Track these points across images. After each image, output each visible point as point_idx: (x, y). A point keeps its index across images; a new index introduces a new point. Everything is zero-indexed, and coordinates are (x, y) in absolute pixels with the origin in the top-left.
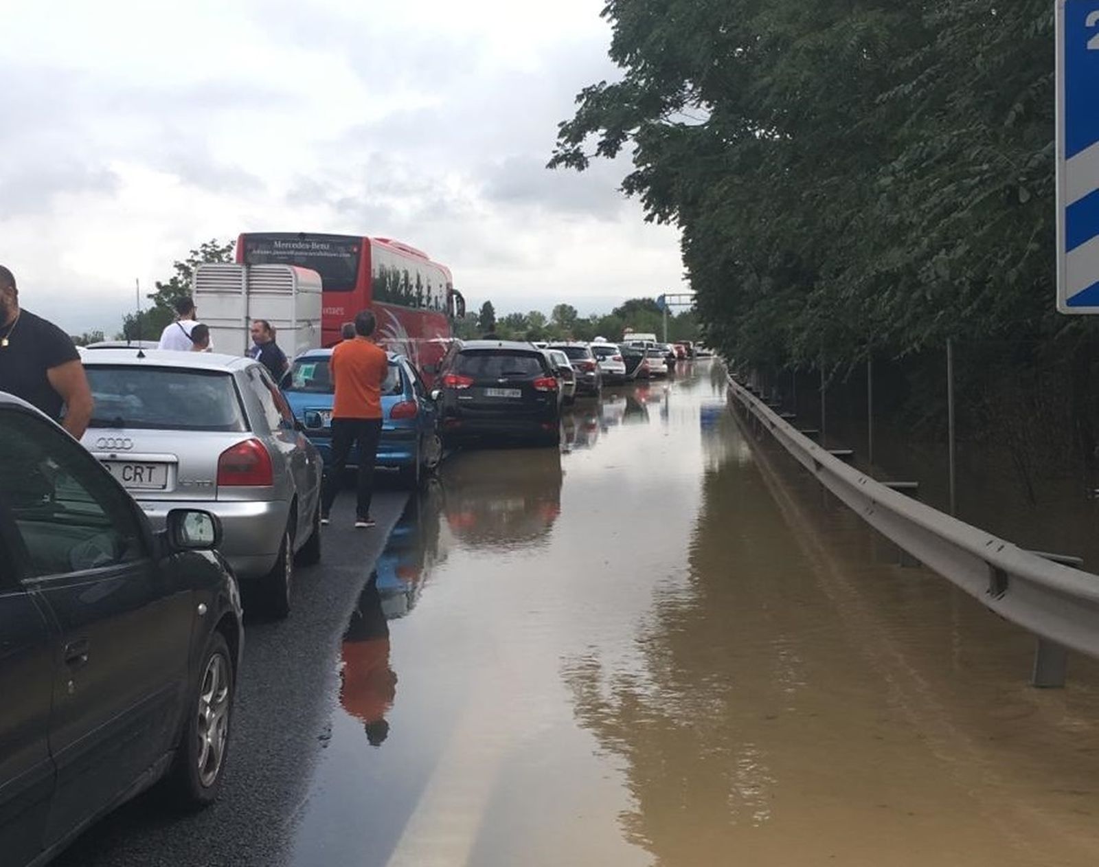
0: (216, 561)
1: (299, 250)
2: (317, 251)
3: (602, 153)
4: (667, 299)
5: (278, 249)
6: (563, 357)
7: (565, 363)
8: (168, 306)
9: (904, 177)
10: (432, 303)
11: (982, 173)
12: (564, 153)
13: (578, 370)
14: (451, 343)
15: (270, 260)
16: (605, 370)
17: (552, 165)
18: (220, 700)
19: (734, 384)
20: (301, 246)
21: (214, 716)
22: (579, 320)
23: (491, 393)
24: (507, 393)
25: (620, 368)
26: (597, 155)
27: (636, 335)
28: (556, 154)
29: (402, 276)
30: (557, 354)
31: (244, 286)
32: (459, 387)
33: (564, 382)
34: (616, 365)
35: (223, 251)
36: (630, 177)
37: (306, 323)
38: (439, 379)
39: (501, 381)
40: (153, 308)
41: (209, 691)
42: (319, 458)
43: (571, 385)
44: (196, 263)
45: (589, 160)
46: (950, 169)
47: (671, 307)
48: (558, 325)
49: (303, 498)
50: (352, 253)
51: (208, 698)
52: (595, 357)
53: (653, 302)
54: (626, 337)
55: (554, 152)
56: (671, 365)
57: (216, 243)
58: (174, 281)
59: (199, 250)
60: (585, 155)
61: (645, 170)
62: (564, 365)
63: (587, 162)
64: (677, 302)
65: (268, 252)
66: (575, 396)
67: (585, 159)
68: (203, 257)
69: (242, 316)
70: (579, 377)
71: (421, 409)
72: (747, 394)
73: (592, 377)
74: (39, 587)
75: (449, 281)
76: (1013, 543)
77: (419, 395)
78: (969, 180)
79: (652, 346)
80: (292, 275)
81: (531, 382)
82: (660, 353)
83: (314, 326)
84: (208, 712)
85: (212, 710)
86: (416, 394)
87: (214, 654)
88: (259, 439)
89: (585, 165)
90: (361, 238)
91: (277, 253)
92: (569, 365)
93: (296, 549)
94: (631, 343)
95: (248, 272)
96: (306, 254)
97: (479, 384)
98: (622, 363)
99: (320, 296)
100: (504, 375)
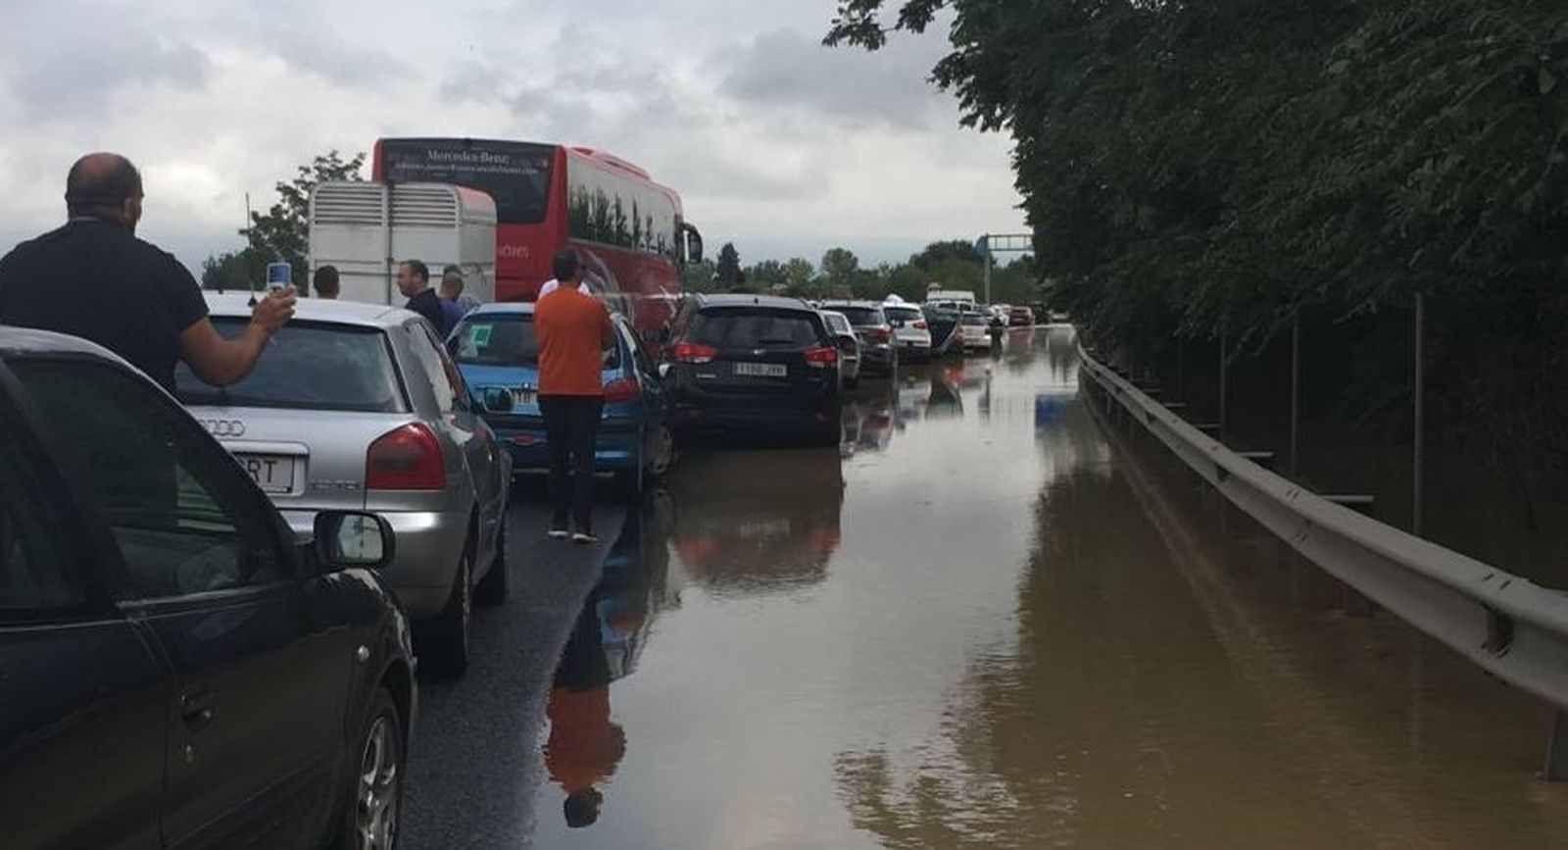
0: (377, 586)
1: (464, 164)
2: (488, 164)
3: (905, 25)
4: (991, 241)
5: (432, 162)
6: (843, 320)
7: (846, 330)
8: (270, 245)
9: (1364, 58)
10: (654, 242)
11: (1482, 49)
12: (849, 23)
13: (862, 341)
14: (679, 300)
15: (422, 177)
16: (902, 341)
17: (831, 40)
18: (386, 782)
19: (1091, 362)
20: (466, 157)
21: (377, 803)
22: (860, 271)
23: (743, 369)
24: (766, 369)
25: (923, 339)
26: (898, 27)
27: (944, 292)
28: (836, 25)
29: (613, 202)
30: (833, 316)
31: (385, 215)
32: (697, 361)
33: (845, 357)
34: (916, 334)
35: (348, 168)
36: (945, 61)
37: (473, 268)
38: (666, 350)
39: (756, 352)
40: (248, 250)
41: (372, 769)
42: (506, 455)
43: (854, 361)
44: (307, 186)
45: (886, 34)
46: (1438, 44)
47: (995, 254)
48: (831, 279)
49: (485, 508)
50: (540, 169)
51: (370, 779)
52: (888, 322)
53: (970, 246)
54: (931, 295)
55: (834, 22)
56: (997, 337)
57: (338, 157)
58: (276, 210)
59: (311, 167)
60: (880, 28)
61: (966, 52)
62: (844, 333)
63: (883, 39)
64: (1006, 246)
65: (418, 167)
66: (858, 377)
67: (880, 33)
68: (317, 176)
69: (383, 259)
70: (864, 350)
71: (645, 390)
72: (1111, 375)
73: (883, 350)
74: (143, 613)
75: (678, 212)
76: (1525, 577)
77: (642, 370)
78: (1465, 61)
79: (969, 309)
80: (455, 198)
81: (801, 355)
82: (982, 319)
83: (486, 273)
84: (370, 799)
85: (376, 796)
86: (638, 367)
87: (377, 718)
88: (426, 423)
89: (880, 41)
90: (552, 147)
91: (433, 168)
92: (850, 332)
93: (475, 582)
94: (938, 303)
95: (391, 194)
96: (473, 169)
97: (726, 357)
98: (926, 331)
99: (494, 230)
100: (761, 344)
